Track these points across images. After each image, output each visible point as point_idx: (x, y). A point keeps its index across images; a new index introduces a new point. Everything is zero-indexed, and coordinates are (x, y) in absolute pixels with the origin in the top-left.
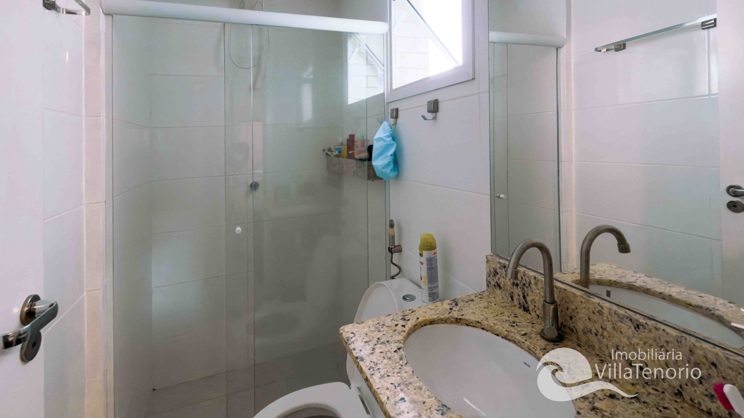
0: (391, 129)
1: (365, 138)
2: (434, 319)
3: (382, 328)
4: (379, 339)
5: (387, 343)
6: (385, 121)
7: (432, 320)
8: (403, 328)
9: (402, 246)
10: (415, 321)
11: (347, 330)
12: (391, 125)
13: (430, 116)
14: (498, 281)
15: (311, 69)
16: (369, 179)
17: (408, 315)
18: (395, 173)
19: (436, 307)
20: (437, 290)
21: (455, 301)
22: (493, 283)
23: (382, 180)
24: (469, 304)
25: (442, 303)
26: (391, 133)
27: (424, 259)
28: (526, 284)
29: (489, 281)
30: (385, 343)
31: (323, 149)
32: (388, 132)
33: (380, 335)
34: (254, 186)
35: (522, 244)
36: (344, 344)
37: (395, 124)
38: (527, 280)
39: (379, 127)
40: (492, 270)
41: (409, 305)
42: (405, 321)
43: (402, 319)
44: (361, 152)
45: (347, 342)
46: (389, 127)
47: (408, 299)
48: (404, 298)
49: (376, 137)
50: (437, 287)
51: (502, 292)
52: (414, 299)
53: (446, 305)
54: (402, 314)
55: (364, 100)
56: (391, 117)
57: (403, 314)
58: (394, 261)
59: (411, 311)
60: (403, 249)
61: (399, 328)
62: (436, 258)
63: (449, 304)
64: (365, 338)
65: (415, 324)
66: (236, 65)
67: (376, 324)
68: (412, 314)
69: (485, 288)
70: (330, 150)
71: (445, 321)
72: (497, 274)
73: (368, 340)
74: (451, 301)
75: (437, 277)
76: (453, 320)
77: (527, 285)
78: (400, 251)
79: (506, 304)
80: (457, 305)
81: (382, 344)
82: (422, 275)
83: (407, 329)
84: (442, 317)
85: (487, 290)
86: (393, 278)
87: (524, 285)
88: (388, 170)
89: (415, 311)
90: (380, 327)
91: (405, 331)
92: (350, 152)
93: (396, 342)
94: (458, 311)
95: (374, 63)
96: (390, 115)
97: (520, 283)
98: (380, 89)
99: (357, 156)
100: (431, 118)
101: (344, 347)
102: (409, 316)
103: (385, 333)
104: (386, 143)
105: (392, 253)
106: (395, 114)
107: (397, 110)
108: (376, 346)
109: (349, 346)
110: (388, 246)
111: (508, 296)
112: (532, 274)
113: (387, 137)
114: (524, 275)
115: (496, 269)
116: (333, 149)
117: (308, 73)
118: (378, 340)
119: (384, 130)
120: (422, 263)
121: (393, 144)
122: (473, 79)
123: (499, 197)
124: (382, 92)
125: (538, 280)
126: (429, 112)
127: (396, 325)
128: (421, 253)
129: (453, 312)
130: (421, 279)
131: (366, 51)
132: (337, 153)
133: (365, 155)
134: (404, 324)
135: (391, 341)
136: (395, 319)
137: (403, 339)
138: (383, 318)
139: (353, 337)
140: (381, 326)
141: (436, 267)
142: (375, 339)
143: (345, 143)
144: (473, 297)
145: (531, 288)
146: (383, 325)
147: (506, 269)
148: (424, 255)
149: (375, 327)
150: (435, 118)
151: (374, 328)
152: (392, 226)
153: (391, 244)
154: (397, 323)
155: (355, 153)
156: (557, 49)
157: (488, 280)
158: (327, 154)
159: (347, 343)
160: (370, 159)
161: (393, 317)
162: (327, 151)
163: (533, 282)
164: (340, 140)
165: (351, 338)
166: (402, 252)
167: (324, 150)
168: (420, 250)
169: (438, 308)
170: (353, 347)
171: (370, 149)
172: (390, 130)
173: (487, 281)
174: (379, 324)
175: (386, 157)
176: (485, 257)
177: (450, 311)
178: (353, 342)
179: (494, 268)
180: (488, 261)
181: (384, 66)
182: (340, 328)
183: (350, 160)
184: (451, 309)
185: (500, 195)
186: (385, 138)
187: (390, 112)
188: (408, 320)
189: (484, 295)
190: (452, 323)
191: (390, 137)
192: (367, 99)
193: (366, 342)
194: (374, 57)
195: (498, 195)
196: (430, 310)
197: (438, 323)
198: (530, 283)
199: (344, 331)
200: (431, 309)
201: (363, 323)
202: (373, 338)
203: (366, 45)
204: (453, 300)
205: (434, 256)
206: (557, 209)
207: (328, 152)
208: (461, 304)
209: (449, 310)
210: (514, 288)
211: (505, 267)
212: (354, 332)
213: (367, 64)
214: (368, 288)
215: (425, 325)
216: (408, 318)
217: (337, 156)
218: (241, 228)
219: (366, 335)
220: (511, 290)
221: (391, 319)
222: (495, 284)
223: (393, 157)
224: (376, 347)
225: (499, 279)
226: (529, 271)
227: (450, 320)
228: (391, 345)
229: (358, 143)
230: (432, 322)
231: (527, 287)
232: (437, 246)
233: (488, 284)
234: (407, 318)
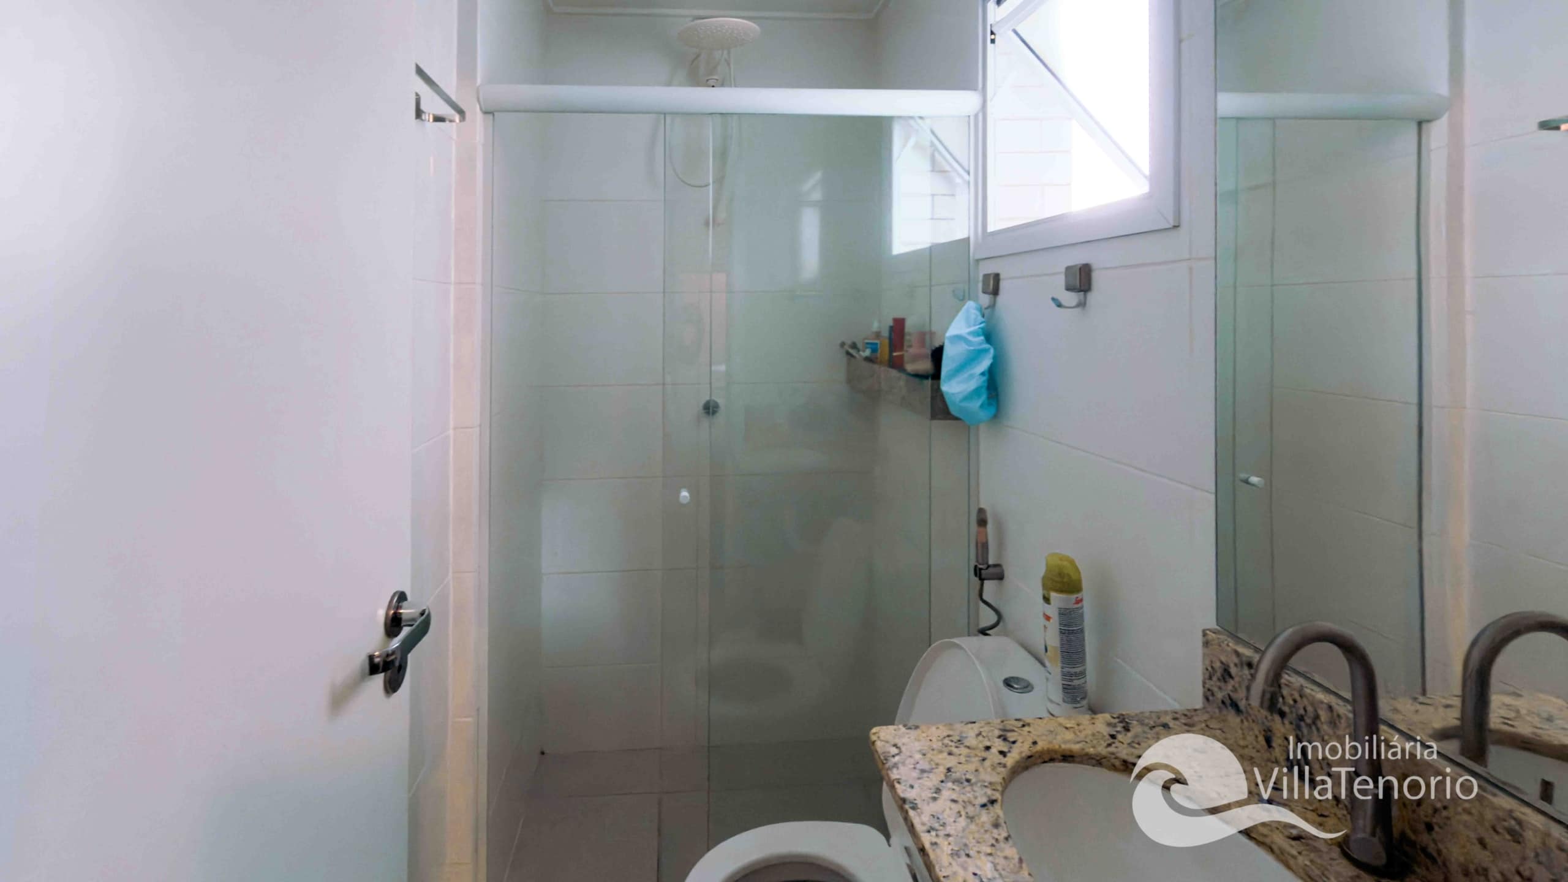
0: (983, 316)
1: (927, 329)
2: (1071, 751)
3: (957, 747)
4: (949, 770)
5: (966, 784)
6: (969, 299)
7: (1068, 753)
8: (1001, 757)
9: (1004, 567)
10: (1028, 746)
11: (884, 736)
12: (983, 308)
13: (1070, 298)
14: (1231, 694)
15: (818, 175)
16: (934, 416)
17: (1013, 731)
18: (992, 410)
19: (1078, 725)
20: (1082, 681)
21: (1124, 719)
22: (1220, 695)
23: (960, 421)
24: (1158, 734)
25: (1093, 718)
26: (982, 325)
27: (1052, 610)
28: (1306, 718)
29: (1209, 690)
30: (962, 783)
31: (839, 342)
32: (975, 325)
33: (951, 762)
34: (710, 409)
35: (1291, 630)
36: (880, 765)
37: (993, 306)
38: (1310, 709)
39: (958, 312)
40: (1217, 665)
41: (1020, 705)
42: (1007, 743)
43: (999, 737)
44: (916, 358)
45: (885, 762)
46: (978, 313)
47: (1016, 686)
48: (1008, 683)
49: (952, 332)
50: (1083, 674)
51: (1242, 721)
52: (1029, 688)
53: (1101, 724)
54: (1001, 727)
55: (927, 248)
56: (984, 292)
57: (1004, 726)
58: (985, 597)
59: (1021, 723)
60: (1006, 574)
61: (994, 756)
62: (1080, 611)
63: (1109, 724)
64: (921, 762)
65: (1029, 754)
66: (683, 181)
67: (945, 738)
68: (1022, 730)
69: (1198, 703)
70: (854, 346)
71: (1098, 761)
72: (1231, 677)
73: (926, 767)
74: (1114, 718)
75: (1083, 651)
76: (1117, 763)
77: (1309, 721)
78: (1000, 577)
79: (1254, 754)
80: (1127, 729)
81: (956, 784)
82: (1048, 643)
83: (1010, 760)
84: (1091, 751)
85: (1204, 708)
86: (984, 632)
87: (1301, 718)
88: (975, 405)
89: (1029, 725)
90: (953, 744)
91: (1005, 766)
92: (895, 354)
93: (986, 786)
94: (1129, 744)
95: (947, 168)
96: (980, 285)
97: (1291, 712)
98: (959, 229)
99: (910, 367)
100: (1074, 303)
101: (879, 771)
102: (1015, 734)
103: (963, 759)
104: (972, 348)
105: (982, 580)
106: (994, 285)
107: (997, 277)
108: (943, 784)
109: (889, 772)
110: (973, 563)
111: (1257, 733)
112: (1321, 696)
113: (975, 334)
114: (1301, 696)
115: (1228, 666)
116: (860, 346)
117: (813, 186)
118: (948, 772)
119: (967, 319)
120: (1048, 618)
121: (986, 351)
122: (1175, 227)
123: (1247, 482)
124: (965, 236)
125: (1339, 716)
126: (1068, 289)
127: (988, 748)
128: (1046, 596)
129: (1117, 744)
130: (1046, 650)
131: (932, 144)
132: (867, 353)
133: (926, 366)
134: (1005, 749)
135: (973, 780)
136: (984, 734)
137: (1001, 783)
138: (959, 727)
139: (897, 754)
140: (955, 743)
141: (1082, 631)
142: (942, 770)
143: (886, 333)
144: (1167, 719)
145: (1318, 730)
146: (959, 741)
147: (1252, 671)
148: (1052, 601)
149: (943, 744)
150: (1082, 304)
151: (940, 744)
152: (982, 522)
153: (980, 561)
154: (988, 744)
155: (906, 359)
156: (1420, 124)
157: (1207, 686)
158: (848, 353)
159: (884, 764)
160: (936, 375)
161: (982, 730)
162: (846, 347)
163: (1324, 715)
164: (875, 326)
165: (893, 756)
166: (1004, 581)
167: (843, 344)
168: (1045, 587)
169: (1081, 727)
170: (898, 777)
171: (937, 355)
172: (980, 319)
173: (1204, 687)
174: (951, 738)
175: (972, 376)
176: (1200, 634)
177: (1109, 742)
178: (895, 765)
179: (1222, 663)
180: (1206, 644)
181: (969, 173)
182: (871, 729)
183: (894, 373)
184: (1113, 737)
185: (1249, 477)
186: (971, 338)
187: (981, 278)
188: (1014, 742)
189: (1196, 719)
190: (1114, 768)
191: (978, 335)
192: (931, 249)
193: (923, 771)
194: (948, 157)
195: (1243, 476)
196: (1064, 729)
197: (1081, 762)
198: (1317, 717)
199: (879, 737)
200: (1067, 728)
201: (917, 727)
202: (937, 764)
203: (933, 132)
204: (1118, 718)
205: (1076, 606)
206: (1415, 524)
207: (850, 350)
208: (1136, 729)
209: (1108, 737)
210: (1273, 720)
211: (1250, 665)
212: (899, 745)
213: (933, 171)
214: (930, 645)
215: (1052, 760)
216: (1013, 736)
217: (868, 359)
218: (689, 492)
219: (924, 757)
220: (1267, 723)
221: (977, 732)
222: (1225, 700)
223: (985, 378)
224: (943, 787)
225: (1235, 690)
226: (1315, 688)
227: (1109, 761)
228: (975, 788)
229: (911, 337)
230: (1068, 757)
231: (1309, 726)
232: (1085, 584)
233: (1208, 695)
234: (1011, 737)
